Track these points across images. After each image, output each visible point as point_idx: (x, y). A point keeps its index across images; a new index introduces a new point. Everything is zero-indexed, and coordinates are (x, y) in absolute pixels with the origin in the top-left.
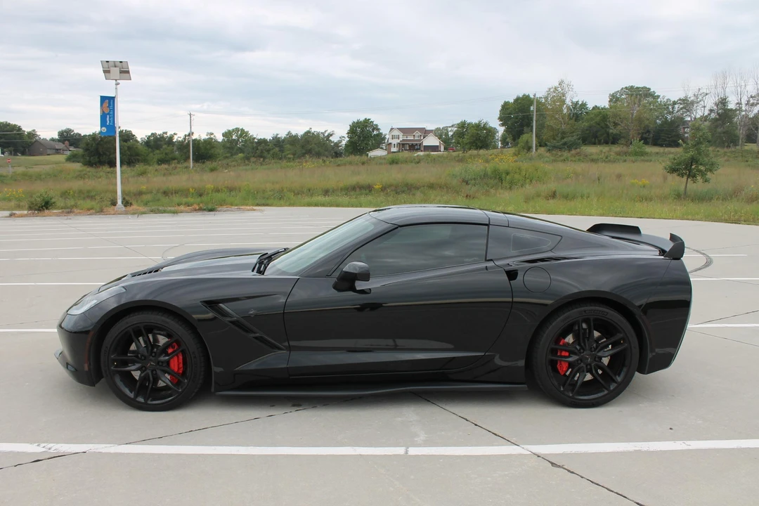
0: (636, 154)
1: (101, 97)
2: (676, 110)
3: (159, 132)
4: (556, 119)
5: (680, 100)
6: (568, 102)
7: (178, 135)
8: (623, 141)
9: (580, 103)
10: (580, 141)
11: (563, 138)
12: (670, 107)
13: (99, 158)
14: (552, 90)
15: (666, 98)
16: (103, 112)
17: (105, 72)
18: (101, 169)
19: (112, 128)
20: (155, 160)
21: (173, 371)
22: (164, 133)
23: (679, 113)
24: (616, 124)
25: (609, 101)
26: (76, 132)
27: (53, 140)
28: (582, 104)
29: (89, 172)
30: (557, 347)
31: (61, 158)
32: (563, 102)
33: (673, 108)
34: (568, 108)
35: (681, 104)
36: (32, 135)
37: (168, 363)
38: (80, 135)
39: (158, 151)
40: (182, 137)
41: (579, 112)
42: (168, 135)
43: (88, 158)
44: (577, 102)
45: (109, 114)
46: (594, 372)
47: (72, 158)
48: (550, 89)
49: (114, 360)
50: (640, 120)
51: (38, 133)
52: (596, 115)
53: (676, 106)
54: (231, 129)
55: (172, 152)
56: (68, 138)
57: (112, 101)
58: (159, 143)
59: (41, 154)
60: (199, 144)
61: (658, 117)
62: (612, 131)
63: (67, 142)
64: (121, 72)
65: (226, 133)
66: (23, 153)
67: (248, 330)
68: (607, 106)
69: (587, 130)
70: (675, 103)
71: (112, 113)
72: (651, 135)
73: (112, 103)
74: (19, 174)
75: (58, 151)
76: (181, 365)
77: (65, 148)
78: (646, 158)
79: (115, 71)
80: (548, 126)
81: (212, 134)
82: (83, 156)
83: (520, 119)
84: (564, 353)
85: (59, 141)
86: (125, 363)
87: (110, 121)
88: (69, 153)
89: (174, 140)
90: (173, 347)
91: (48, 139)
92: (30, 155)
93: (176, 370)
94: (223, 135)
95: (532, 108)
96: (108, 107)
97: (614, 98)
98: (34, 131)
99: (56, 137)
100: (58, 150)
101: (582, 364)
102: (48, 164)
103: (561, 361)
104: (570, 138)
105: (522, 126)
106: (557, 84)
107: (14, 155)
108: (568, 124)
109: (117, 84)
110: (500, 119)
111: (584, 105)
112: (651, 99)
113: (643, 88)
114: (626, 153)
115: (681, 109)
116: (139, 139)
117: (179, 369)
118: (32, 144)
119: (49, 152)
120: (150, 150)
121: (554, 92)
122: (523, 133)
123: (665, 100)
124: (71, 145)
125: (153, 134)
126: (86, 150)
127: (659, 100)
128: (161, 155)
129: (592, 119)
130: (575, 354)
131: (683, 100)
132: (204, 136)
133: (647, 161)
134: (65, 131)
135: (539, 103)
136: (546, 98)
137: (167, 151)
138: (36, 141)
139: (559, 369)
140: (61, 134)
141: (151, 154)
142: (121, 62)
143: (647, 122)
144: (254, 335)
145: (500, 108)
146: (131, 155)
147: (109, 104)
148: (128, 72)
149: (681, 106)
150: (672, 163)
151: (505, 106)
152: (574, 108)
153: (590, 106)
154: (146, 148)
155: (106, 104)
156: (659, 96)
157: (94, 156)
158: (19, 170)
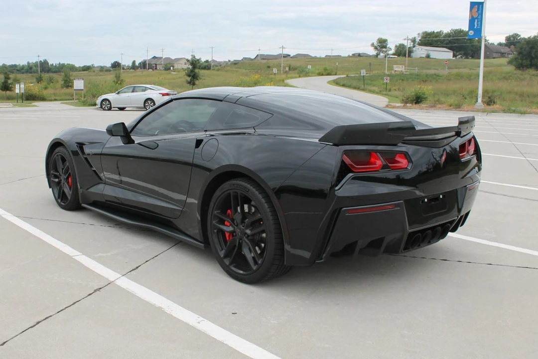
1: (471, 2)
16: (472, 17)
18: (527, 71)
19: (478, 31)
26: (522, 37)
27: (500, 44)
29: (515, 74)
31: (504, 61)
43: (520, 61)
45: (477, 18)
47: (511, 62)
56: (514, 42)
57: (481, 6)
63: (511, 46)
66: (472, 57)
71: (480, 17)
73: (480, 7)
74: (453, 75)
75: (503, 55)
77: (510, 52)
85: (506, 45)
87: (477, 24)
88: (510, 56)
91: (496, 44)
96: (477, 11)
99: (504, 41)
100: (503, 53)
119: (495, 55)
134: (512, 36)
140: (508, 39)
147: (478, 10)
155: (475, 9)
157: (526, 59)
158: (455, 71)
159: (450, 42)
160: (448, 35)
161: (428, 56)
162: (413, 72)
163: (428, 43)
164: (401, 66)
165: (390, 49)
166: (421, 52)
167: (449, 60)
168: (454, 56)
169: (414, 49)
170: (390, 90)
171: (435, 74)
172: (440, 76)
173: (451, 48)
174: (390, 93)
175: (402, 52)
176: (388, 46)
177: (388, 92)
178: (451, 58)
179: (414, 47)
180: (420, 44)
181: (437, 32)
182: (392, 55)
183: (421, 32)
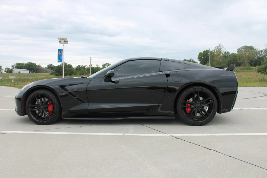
0: (247, 69)
1: (58, 49)
2: (263, 53)
3: (81, 65)
4: (218, 58)
5: (264, 50)
6: (222, 52)
7: (87, 66)
8: (242, 65)
9: (227, 52)
10: (227, 65)
11: (220, 64)
12: (260, 53)
13: (60, 73)
14: (216, 48)
15: (259, 49)
17: (59, 41)
18: (60, 77)
20: (79, 74)
21: (49, 110)
22: (82, 65)
23: (263, 55)
24: (240, 59)
25: (238, 51)
26: (53, 65)
27: (46, 68)
28: (227, 53)
30: (186, 102)
31: (48, 74)
32: (221, 52)
33: (261, 53)
34: (222, 54)
35: (264, 51)
36: (39, 66)
37: (48, 107)
38: (54, 66)
39: (80, 71)
40: (88, 67)
41: (226, 55)
42: (84, 66)
44: (226, 52)
46: (201, 112)
47: (52, 74)
48: (215, 47)
49: (30, 107)
50: (248, 57)
51: (41, 66)
52: (233, 56)
53: (263, 52)
54: (105, 63)
55: (85, 71)
56: (51, 67)
58: (80, 69)
59: (42, 73)
60: (94, 68)
61: (255, 56)
62: (239, 61)
63: (50, 69)
64: (65, 41)
65: (103, 65)
66: (36, 73)
67: (74, 96)
68: (237, 53)
69: (230, 61)
70: (262, 51)
71: (61, 55)
72: (253, 63)
73: (61, 51)
74: (34, 79)
75: (47, 72)
76: (52, 109)
77: (50, 71)
78: (251, 70)
79: (63, 41)
80: (215, 60)
81: (98, 65)
82: (55, 72)
83: (206, 58)
84: (188, 105)
85: (48, 68)
86: (34, 108)
87: (61, 57)
88: (50, 72)
89: (86, 68)
90: (49, 102)
91: (44, 68)
92: (38, 73)
93: (50, 110)
94: (102, 66)
95: (209, 54)
96: (60, 53)
97: (239, 50)
98: (40, 65)
99: (47, 67)
100: (47, 71)
101: (196, 109)
102: (44, 76)
103: (187, 108)
104: (223, 64)
105: (206, 60)
106: (218, 46)
107: (33, 73)
108: (222, 59)
109: (63, 45)
110: (198, 58)
111: (228, 53)
112: (253, 50)
113: (250, 46)
114: (243, 69)
115: (264, 53)
116: (74, 67)
117: (51, 110)
118: (39, 69)
119: (44, 72)
120: (77, 71)
121: (217, 48)
122: (207, 63)
123: (258, 50)
124: (51, 69)
125: (79, 66)
126: (56, 71)
127: (256, 50)
128: (81, 72)
129: (231, 58)
130: (193, 105)
131: (265, 50)
132: (95, 66)
133: (251, 71)
134: (50, 65)
135: (211, 52)
136: (214, 51)
137: (83, 71)
138: (40, 68)
139: (187, 111)
140: (48, 66)
141: (78, 72)
142: (65, 38)
143: (251, 58)
144: (76, 98)
145: (198, 55)
146: (71, 72)
148: (67, 41)
149: (264, 52)
150: (258, 69)
151: (200, 54)
152: (225, 54)
153: (231, 53)
154: (76, 70)
156: (256, 49)
157: (58, 72)
158: (34, 77)
159: (27, 67)
160: (27, 64)
161: (19, 72)
162: (18, 78)
163: (19, 67)
164: (12, 76)
165: (3, 70)
166: (16, 71)
167: (28, 74)
168: (30, 72)
169: (13, 70)
170: (15, 85)
171: (27, 79)
172: (29, 79)
173: (28, 69)
174: (15, 86)
175: (9, 71)
176: (2, 69)
177: (14, 86)
178: (29, 73)
179: (13, 69)
180: (16, 68)
181: (22, 63)
182: (4, 72)
183: (16, 63)
